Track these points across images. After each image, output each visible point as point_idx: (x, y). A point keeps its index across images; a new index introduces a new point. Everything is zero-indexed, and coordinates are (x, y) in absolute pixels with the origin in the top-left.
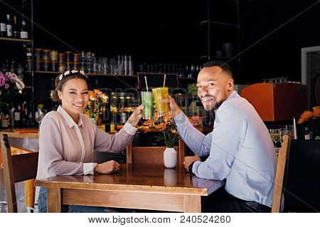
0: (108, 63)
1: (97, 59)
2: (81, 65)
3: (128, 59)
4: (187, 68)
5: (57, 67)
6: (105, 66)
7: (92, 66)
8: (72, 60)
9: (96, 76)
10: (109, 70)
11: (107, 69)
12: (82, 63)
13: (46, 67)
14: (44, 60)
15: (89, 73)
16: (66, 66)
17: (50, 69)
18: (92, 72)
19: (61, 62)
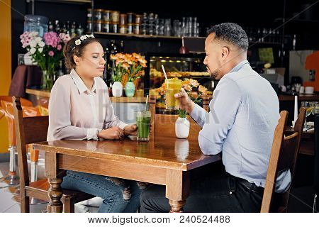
0: (172, 25)
1: (160, 21)
2: (143, 26)
3: (193, 21)
4: (259, 32)
5: (119, 28)
6: (168, 29)
7: (154, 27)
8: (134, 21)
9: (158, 38)
10: (172, 33)
11: (171, 31)
12: (145, 25)
13: (107, 27)
14: (104, 21)
15: (151, 35)
16: (128, 27)
17: (111, 30)
18: (154, 34)
19: (123, 22)
